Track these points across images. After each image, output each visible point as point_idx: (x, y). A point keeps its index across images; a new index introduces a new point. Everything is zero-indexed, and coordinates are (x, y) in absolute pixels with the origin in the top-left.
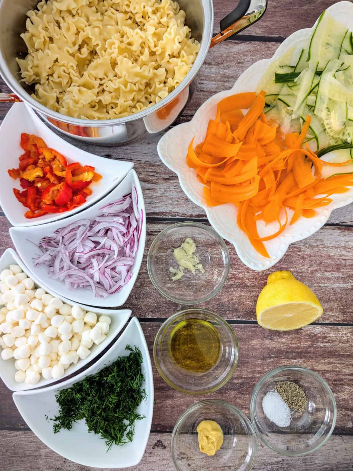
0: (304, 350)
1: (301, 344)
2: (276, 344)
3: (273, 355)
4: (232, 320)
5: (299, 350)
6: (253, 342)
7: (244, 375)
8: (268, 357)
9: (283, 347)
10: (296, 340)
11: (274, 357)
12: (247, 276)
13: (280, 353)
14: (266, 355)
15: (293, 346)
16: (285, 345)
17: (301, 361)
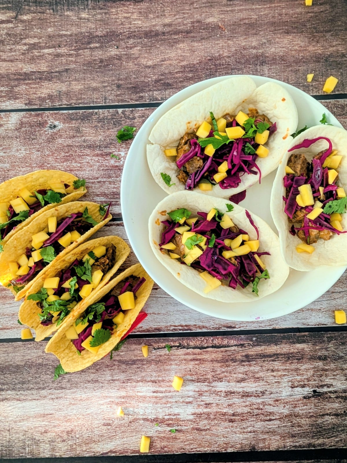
0: (22, 82)
1: (26, 89)
2: (54, 86)
3: (56, 75)
4: (104, 110)
5: (27, 82)
6: (79, 87)
7: (87, 52)
8: (62, 72)
9: (46, 84)
10: (31, 92)
11: (56, 72)
12: (89, 158)
13: (49, 77)
14: (65, 74)
15: (35, 86)
16: (43, 86)
17: (25, 70)
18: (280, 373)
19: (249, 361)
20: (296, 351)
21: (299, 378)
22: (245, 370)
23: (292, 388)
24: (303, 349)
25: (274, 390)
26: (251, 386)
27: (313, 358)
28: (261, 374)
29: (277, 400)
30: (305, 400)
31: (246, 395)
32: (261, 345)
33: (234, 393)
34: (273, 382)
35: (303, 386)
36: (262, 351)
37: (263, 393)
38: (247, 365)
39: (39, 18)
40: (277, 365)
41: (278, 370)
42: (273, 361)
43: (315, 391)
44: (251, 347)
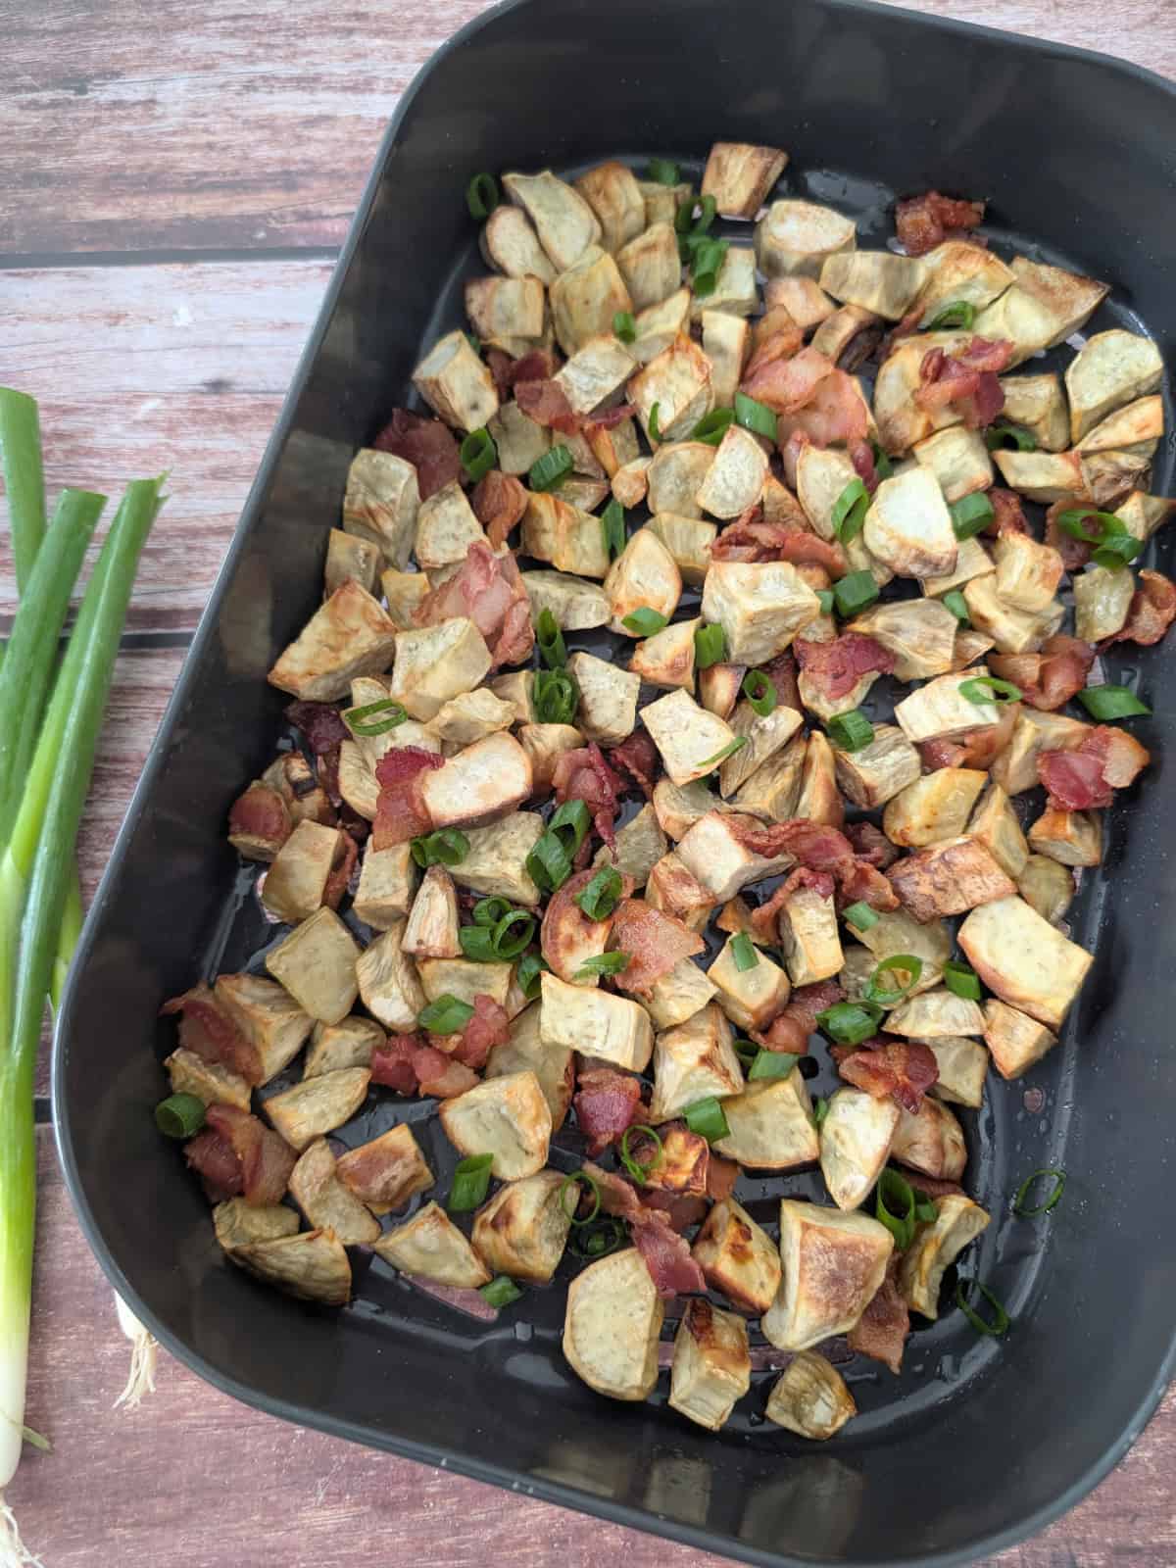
18: (188, 139)
19: (287, 173)
20: (122, 201)
21: (127, 127)
22: (303, 149)
23: (153, 101)
24: (100, 204)
25: (214, 95)
26: (289, 104)
27: (70, 180)
28: (250, 137)
29: (206, 67)
30: (117, 68)
31: (307, 83)
32: (241, 216)
33: (345, 89)
34: (212, 117)
35: (117, 104)
36: (241, 202)
37: (250, 87)
38: (295, 163)
39: (1139, 1523)
40: (193, 163)
41: (193, 147)
42: (205, 174)
43: (82, 91)
44: (275, 213)
